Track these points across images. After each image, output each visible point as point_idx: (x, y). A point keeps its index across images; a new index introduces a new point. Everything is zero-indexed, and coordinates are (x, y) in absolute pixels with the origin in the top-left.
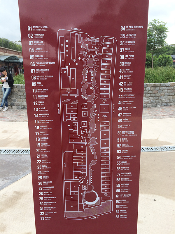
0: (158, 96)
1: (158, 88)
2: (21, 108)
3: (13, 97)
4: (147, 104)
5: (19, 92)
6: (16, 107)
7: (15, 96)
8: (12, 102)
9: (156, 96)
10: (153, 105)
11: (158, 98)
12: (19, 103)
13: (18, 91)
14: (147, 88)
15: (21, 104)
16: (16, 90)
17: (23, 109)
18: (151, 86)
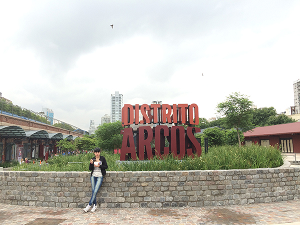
0: (293, 184)
1: (292, 174)
2: (113, 206)
3: (104, 190)
4: (282, 196)
5: (113, 183)
6: (106, 205)
7: (106, 188)
8: (101, 197)
9: (291, 185)
10: (290, 197)
11: (294, 187)
12: (110, 199)
13: (111, 181)
14: (280, 174)
15: (115, 199)
16: (109, 179)
17: (116, 207)
18: (284, 172)
